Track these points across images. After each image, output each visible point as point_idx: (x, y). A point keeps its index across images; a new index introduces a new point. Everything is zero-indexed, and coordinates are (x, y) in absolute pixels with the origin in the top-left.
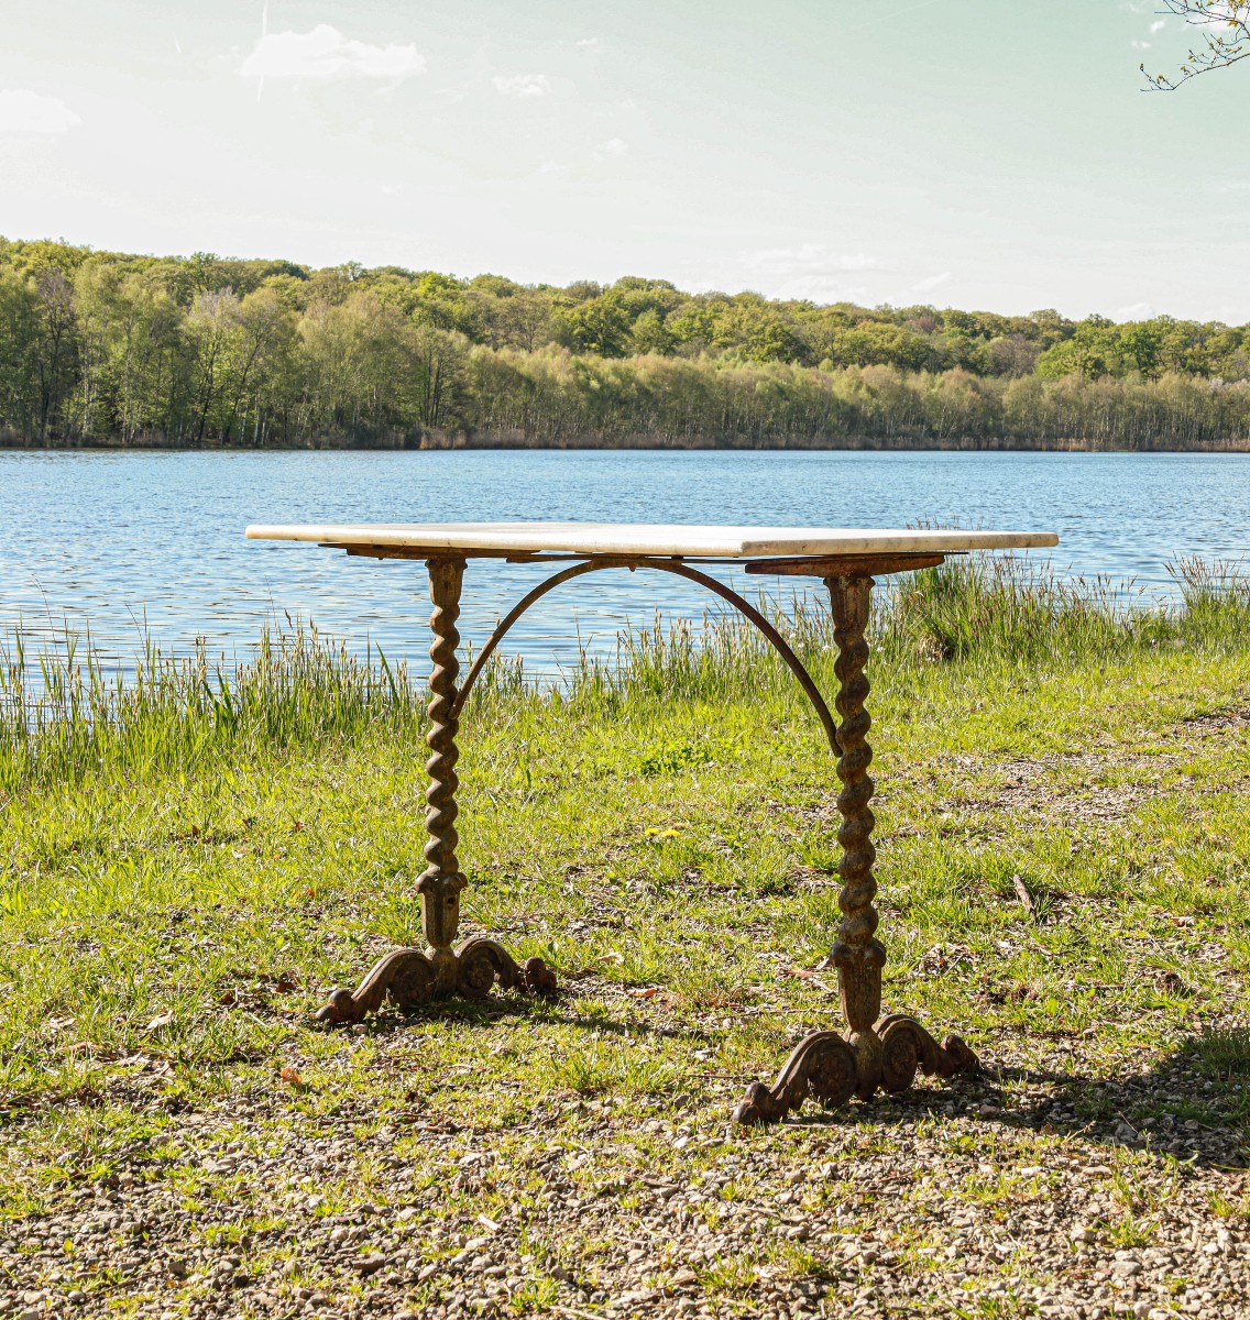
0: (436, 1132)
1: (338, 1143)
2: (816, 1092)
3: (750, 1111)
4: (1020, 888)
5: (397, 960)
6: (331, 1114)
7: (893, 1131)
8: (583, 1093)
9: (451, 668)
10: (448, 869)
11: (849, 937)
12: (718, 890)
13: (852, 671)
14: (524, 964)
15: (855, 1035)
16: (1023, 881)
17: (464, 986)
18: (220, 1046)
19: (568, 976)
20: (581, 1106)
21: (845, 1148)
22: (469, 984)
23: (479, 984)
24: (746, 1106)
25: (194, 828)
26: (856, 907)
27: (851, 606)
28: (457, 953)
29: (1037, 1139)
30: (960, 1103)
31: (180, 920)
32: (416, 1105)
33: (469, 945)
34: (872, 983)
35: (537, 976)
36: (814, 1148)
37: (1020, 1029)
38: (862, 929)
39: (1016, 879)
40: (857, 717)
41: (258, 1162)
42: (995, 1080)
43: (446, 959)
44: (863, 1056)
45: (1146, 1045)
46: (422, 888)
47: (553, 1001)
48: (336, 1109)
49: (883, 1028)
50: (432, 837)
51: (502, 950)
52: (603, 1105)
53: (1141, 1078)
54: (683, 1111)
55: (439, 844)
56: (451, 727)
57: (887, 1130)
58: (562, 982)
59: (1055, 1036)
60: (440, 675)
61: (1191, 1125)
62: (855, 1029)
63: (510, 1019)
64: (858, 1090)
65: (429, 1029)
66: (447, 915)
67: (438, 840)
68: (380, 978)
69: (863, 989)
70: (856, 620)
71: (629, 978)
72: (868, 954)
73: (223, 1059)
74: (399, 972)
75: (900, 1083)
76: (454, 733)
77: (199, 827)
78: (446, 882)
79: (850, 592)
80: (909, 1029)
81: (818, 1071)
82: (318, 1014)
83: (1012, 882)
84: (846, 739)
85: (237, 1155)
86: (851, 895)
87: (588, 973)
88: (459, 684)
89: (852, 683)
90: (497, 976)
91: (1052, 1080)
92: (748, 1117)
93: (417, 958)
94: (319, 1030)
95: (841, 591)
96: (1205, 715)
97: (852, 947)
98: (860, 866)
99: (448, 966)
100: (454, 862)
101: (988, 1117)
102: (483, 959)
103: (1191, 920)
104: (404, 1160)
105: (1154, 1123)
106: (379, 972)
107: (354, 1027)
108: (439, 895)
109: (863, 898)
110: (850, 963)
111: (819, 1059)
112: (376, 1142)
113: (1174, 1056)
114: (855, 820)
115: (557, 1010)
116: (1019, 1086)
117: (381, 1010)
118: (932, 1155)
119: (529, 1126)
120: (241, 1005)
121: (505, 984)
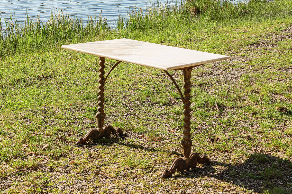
0: (103, 178)
1: (84, 181)
2: (178, 170)
3: (165, 175)
4: (216, 105)
5: (92, 131)
6: (82, 172)
7: (193, 180)
8: (131, 168)
9: (103, 73)
10: (102, 113)
11: (185, 140)
12: (154, 103)
13: (187, 87)
14: (117, 129)
15: (186, 158)
16: (217, 104)
17: (105, 135)
18: (58, 153)
19: (125, 130)
20: (131, 172)
21: (184, 185)
22: (106, 135)
23: (108, 135)
24: (164, 174)
25: (43, 74)
26: (186, 134)
27: (188, 75)
28: (104, 129)
29: (222, 183)
30: (206, 172)
31: (45, 112)
32: (98, 169)
33: (106, 127)
34: (189, 148)
35: (119, 132)
36: (178, 185)
37: (217, 149)
38: (188, 138)
39: (216, 103)
40: (188, 96)
41: (69, 186)
42: (213, 165)
43: (102, 130)
44: (187, 162)
45: (243, 155)
46: (97, 117)
47: (123, 139)
48: (83, 171)
49: (191, 156)
50: (99, 106)
51: (112, 127)
52: (135, 171)
53: (242, 164)
54: (151, 173)
55: (100, 108)
56: (103, 85)
57: (192, 179)
58: (124, 132)
59: (225, 151)
60: (101, 74)
61: (252, 180)
62: (185, 157)
63: (114, 144)
64: (186, 169)
65: (99, 146)
66: (102, 122)
67: (100, 107)
68: (89, 135)
69: (187, 150)
70: (188, 77)
71: (138, 132)
72: (189, 143)
73: (59, 156)
74: (93, 134)
75: (194, 166)
76: (104, 86)
77: (44, 74)
78: (102, 116)
79: (188, 72)
80: (196, 156)
81: (178, 166)
82: (77, 143)
83: (215, 104)
84: (186, 101)
85: (65, 184)
86: (186, 131)
87: (129, 130)
88: (105, 76)
89: (187, 90)
90: (111, 132)
91: (224, 165)
92: (165, 177)
93: (96, 130)
94: (77, 147)
95: (186, 72)
96: (254, 43)
97: (185, 141)
98: (188, 126)
99: (102, 132)
100: (103, 111)
101: (212, 176)
102: (109, 130)
103: (251, 115)
104: (97, 186)
105: (245, 179)
106: (88, 134)
107: (84, 146)
108: (100, 118)
109: (188, 132)
110: (185, 145)
111: (178, 164)
112: (91, 181)
113: (248, 158)
114: (187, 117)
115: (124, 142)
116: (217, 167)
117: (89, 141)
118: (201, 187)
119: (121, 176)
120: (61, 140)
121: (113, 134)
